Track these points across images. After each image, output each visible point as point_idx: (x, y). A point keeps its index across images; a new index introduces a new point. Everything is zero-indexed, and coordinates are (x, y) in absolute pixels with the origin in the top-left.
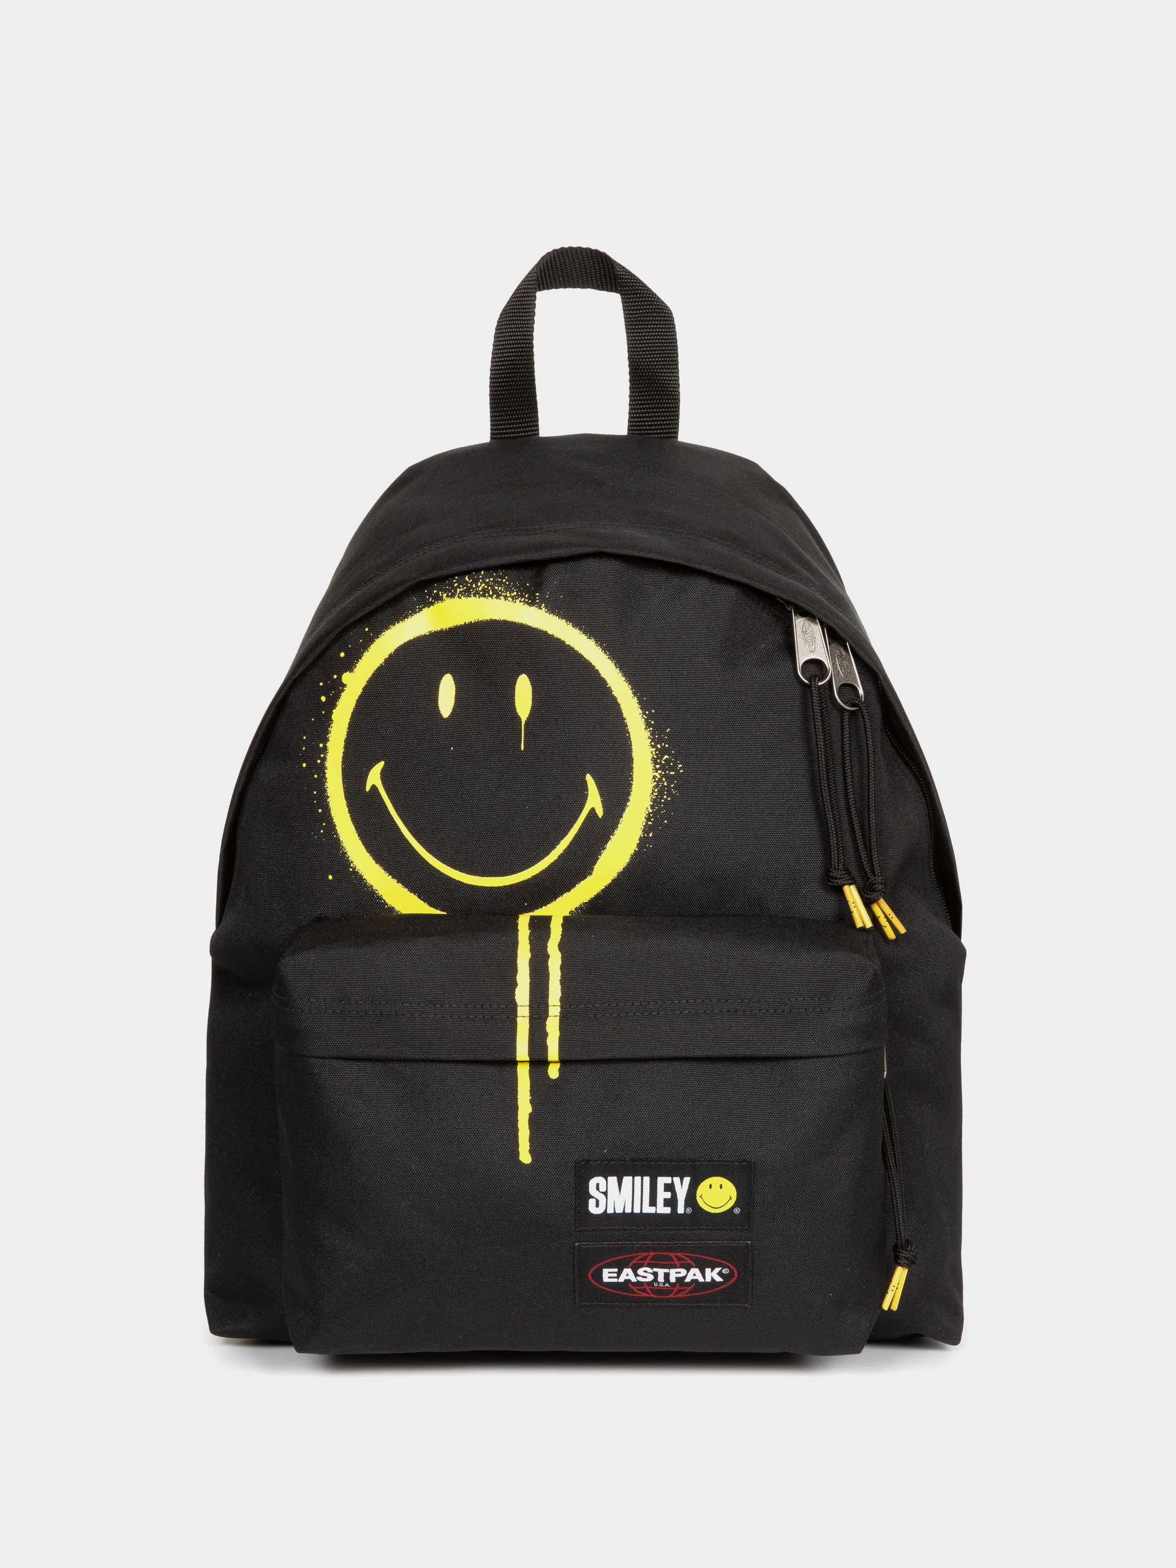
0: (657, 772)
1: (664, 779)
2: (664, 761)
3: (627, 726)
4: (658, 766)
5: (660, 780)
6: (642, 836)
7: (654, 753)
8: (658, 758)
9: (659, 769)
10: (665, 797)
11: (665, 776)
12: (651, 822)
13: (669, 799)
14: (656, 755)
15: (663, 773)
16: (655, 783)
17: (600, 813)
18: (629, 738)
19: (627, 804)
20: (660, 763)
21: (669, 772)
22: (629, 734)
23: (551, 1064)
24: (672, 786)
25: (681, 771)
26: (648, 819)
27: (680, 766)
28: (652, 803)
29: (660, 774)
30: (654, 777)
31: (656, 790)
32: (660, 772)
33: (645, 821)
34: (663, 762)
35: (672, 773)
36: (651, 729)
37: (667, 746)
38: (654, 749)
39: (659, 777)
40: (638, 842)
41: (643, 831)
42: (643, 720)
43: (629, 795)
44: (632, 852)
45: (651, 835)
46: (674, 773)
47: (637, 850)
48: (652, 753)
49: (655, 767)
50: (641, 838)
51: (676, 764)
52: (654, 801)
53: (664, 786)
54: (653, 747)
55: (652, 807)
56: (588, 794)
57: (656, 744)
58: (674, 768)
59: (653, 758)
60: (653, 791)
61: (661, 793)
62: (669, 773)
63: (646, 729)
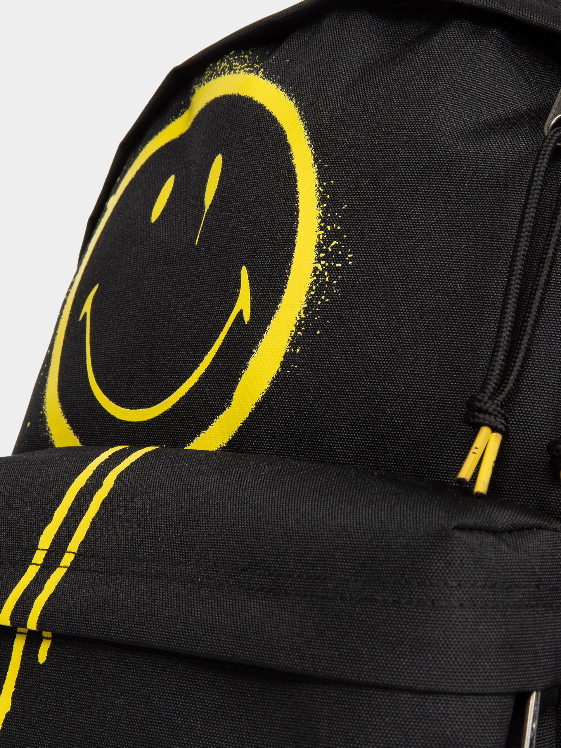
0: (319, 262)
1: (326, 273)
2: (332, 248)
3: (297, 202)
4: (322, 255)
5: (322, 274)
6: (288, 350)
7: (321, 237)
8: (324, 244)
9: (323, 259)
10: (323, 297)
11: (329, 269)
12: (301, 332)
13: (327, 300)
14: (323, 239)
15: (327, 264)
16: (315, 278)
17: (247, 318)
18: (297, 217)
19: (278, 306)
20: (326, 251)
21: (335, 263)
22: (298, 213)
23: (44, 640)
24: (335, 282)
25: (350, 263)
26: (298, 327)
27: (350, 256)
28: (306, 306)
29: (323, 266)
30: (316, 269)
31: (314, 288)
32: (323, 262)
33: (294, 330)
34: (330, 250)
35: (337, 265)
36: (325, 205)
37: (339, 228)
38: (323, 232)
39: (321, 269)
40: (283, 359)
41: (290, 344)
42: (318, 193)
43: (282, 293)
44: (274, 373)
45: (298, 350)
46: (340, 265)
47: (280, 371)
48: (318, 237)
49: (318, 255)
50: (286, 353)
51: (346, 253)
52: (309, 302)
53: (324, 282)
54: (321, 228)
55: (306, 310)
56: (239, 293)
57: (326, 224)
58: (342, 259)
59: (319, 243)
60: (311, 289)
61: (319, 292)
62: (335, 265)
63: (319, 205)
